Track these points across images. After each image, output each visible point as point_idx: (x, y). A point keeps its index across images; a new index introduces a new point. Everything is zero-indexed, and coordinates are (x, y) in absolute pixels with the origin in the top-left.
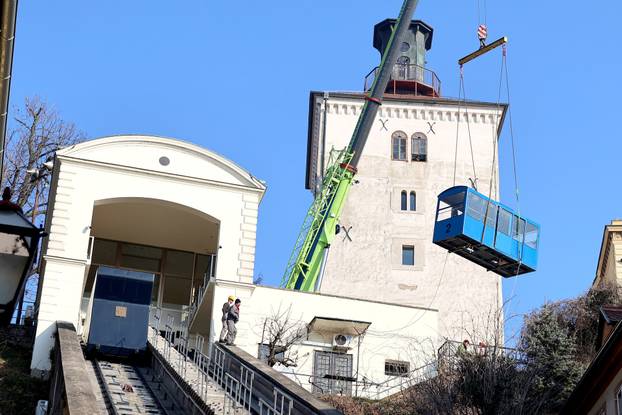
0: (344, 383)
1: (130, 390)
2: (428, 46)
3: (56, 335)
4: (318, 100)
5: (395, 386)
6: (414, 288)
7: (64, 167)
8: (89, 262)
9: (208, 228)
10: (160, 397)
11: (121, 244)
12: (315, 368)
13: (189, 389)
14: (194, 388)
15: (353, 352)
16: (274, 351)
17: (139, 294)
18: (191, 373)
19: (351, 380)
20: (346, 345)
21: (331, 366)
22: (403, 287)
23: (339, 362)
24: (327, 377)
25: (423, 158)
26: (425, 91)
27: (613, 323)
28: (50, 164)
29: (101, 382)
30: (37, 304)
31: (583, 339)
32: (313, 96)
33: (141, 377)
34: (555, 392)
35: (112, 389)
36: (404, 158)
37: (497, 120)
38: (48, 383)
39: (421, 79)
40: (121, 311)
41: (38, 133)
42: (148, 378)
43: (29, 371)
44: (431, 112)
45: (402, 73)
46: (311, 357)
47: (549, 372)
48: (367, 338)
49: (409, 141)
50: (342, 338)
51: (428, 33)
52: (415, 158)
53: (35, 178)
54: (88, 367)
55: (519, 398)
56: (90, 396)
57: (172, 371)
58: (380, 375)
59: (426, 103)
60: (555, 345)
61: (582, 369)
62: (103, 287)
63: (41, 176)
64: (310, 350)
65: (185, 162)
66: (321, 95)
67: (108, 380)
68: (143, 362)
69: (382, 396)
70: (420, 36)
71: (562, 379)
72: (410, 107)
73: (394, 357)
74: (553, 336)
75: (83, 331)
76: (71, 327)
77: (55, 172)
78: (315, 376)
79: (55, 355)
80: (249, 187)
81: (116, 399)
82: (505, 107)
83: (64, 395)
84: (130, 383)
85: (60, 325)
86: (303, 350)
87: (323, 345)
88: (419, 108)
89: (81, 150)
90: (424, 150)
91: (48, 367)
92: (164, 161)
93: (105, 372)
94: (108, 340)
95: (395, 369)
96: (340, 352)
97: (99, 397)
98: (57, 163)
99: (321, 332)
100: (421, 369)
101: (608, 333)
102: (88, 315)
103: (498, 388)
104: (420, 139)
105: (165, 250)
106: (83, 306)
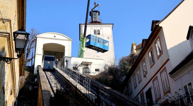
0: (88, 73)
1: (51, 76)
2: (99, 15)
3: (38, 67)
5: (97, 73)
6: (99, 56)
8: (43, 55)
9: (63, 47)
10: (56, 77)
11: (48, 51)
12: (83, 71)
13: (61, 75)
14: (62, 74)
15: (89, 68)
16: (75, 68)
17: (52, 59)
18: (61, 72)
19: (89, 72)
20: (88, 66)
22: (97, 56)
23: (87, 70)
24: (85, 72)
25: (99, 34)
26: (99, 22)
27: (135, 59)
28: (35, 39)
29: (46, 75)
30: (34, 63)
31: (130, 63)
32: (80, 24)
33: (53, 74)
34: (125, 72)
35: (48, 76)
36: (96, 34)
37: (112, 27)
38: (37, 76)
39: (98, 20)
40: (49, 62)
41: (33, 33)
42: (54, 74)
43: (33, 74)
44: (100, 26)
45: (95, 20)
46: (82, 69)
47: (124, 68)
48: (92, 65)
49: (97, 31)
51: (99, 13)
52: (98, 34)
54: (44, 72)
55: (119, 73)
56: (44, 76)
57: (58, 72)
58: (94, 71)
59: (99, 24)
60: (125, 64)
61: (130, 67)
62: (45, 59)
63: (34, 41)
64: (82, 68)
65: (58, 36)
66: (81, 24)
67: (47, 74)
68: (53, 71)
69: (95, 75)
71: (127, 70)
72: (97, 25)
73: (96, 68)
74: (124, 62)
75: (42, 67)
76: (40, 66)
77: (36, 40)
78: (83, 72)
79: (38, 71)
80: (70, 40)
81: (48, 77)
82: (113, 24)
83: (39, 77)
84: (51, 75)
86: (81, 68)
87: (84, 67)
88: (98, 25)
89: (40, 35)
90: (99, 32)
91: (37, 73)
92: (55, 37)
93: (46, 73)
94: (47, 68)
95: (97, 70)
96: (87, 68)
97: (46, 77)
98: (36, 38)
99: (83, 64)
100: (102, 69)
101: (135, 60)
102: (43, 64)
103: (116, 71)
104: (99, 31)
105: (56, 52)
106: (42, 63)
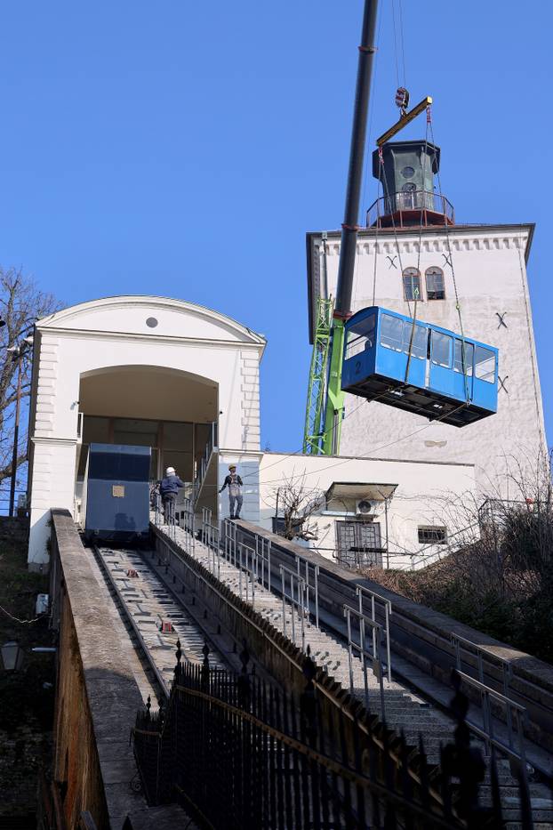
0: (373, 556)
1: (134, 575)
2: (435, 169)
3: (51, 523)
4: (316, 242)
5: (432, 554)
6: (442, 444)
7: (44, 339)
8: (80, 441)
9: (205, 392)
10: (169, 581)
11: (113, 420)
12: (339, 540)
13: (199, 568)
14: (205, 565)
15: (380, 519)
16: (287, 524)
17: (136, 470)
18: (200, 552)
19: (381, 551)
20: (371, 513)
21: (358, 537)
22: (430, 444)
23: (366, 533)
24: (353, 549)
25: (439, 295)
26: (435, 219)
28: (31, 339)
29: (103, 569)
30: (29, 492)
32: (310, 238)
33: (146, 562)
35: (115, 575)
36: (420, 298)
37: (523, 244)
38: (47, 578)
39: (431, 206)
40: (119, 491)
41: (16, 308)
42: (154, 562)
43: (25, 565)
44: (446, 242)
45: (408, 203)
46: (333, 529)
48: (394, 502)
49: (423, 277)
50: (365, 504)
51: (434, 153)
52: (432, 296)
53: (16, 357)
54: (88, 554)
56: (91, 580)
57: (180, 551)
58: (414, 544)
59: (439, 232)
62: (97, 466)
63: (22, 354)
64: (331, 520)
65: (174, 321)
66: (319, 235)
67: (111, 567)
68: (146, 545)
69: (420, 566)
70: (426, 159)
72: (421, 239)
73: (426, 523)
75: (79, 518)
76: (66, 513)
77: (36, 346)
78: (339, 550)
79: (52, 546)
80: (246, 342)
81: (120, 585)
82: (531, 228)
83: (63, 583)
84: (134, 568)
85: (54, 512)
86: (322, 521)
87: (343, 515)
88: (431, 239)
89: (62, 319)
90: (441, 285)
91: (46, 558)
92: (152, 322)
93: (106, 559)
94: (107, 525)
95: (429, 535)
96: (366, 521)
97: (102, 585)
98: (37, 335)
99: (341, 499)
100: (464, 530)
102: (83, 501)
104: (436, 274)
105: (161, 423)
106: (78, 492)
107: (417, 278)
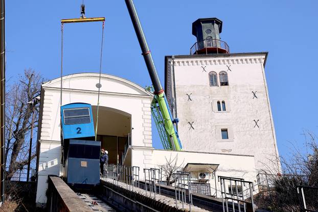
1: (95, 204)
2: (220, 31)
4: (169, 60)
7: (46, 93)
15: (210, 182)
16: (169, 182)
20: (206, 178)
21: (200, 190)
23: (203, 187)
25: (226, 84)
26: (222, 51)
30: (37, 169)
32: (166, 58)
36: (217, 85)
37: (263, 61)
39: (220, 46)
40: (84, 163)
43: (35, 204)
44: (228, 60)
45: (209, 45)
49: (218, 75)
50: (203, 175)
51: (220, 24)
52: (222, 84)
66: (171, 57)
70: (216, 26)
72: (217, 59)
76: (56, 176)
80: (145, 95)
82: (266, 54)
84: (95, 201)
85: (50, 176)
88: (221, 59)
90: (227, 79)
92: (99, 86)
94: (78, 181)
96: (203, 183)
98: (43, 91)
104: (224, 74)
107: (215, 76)
